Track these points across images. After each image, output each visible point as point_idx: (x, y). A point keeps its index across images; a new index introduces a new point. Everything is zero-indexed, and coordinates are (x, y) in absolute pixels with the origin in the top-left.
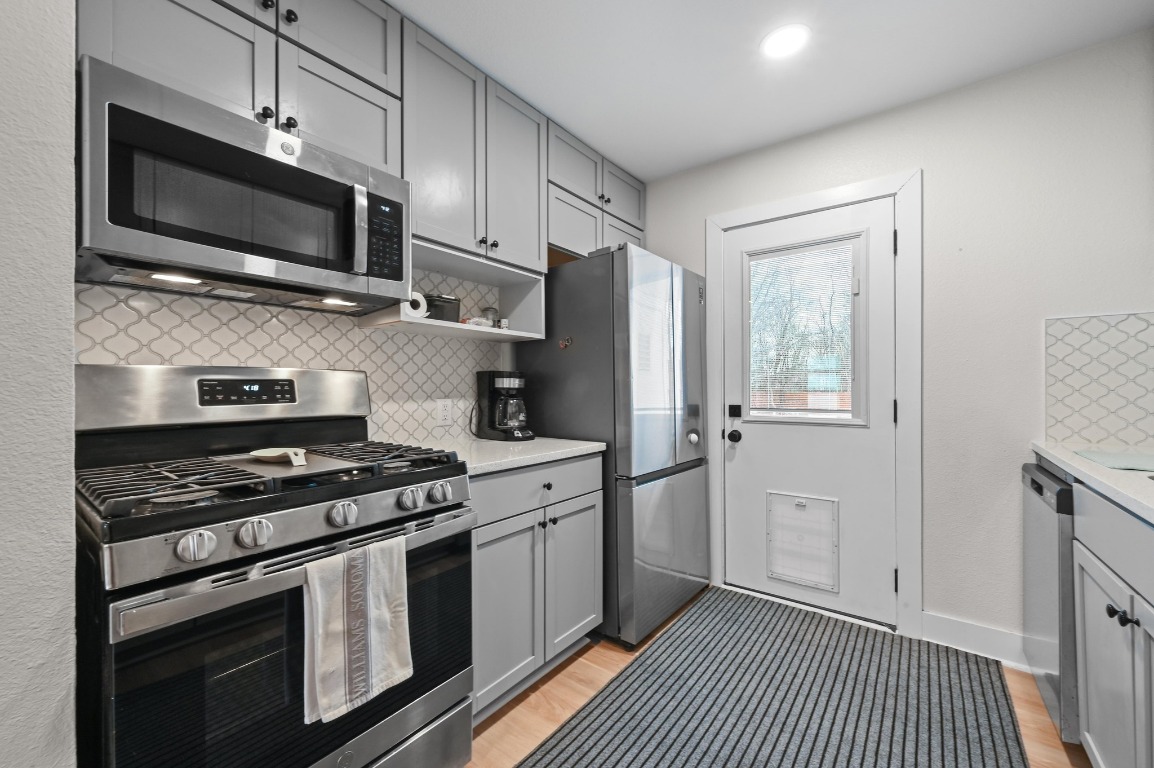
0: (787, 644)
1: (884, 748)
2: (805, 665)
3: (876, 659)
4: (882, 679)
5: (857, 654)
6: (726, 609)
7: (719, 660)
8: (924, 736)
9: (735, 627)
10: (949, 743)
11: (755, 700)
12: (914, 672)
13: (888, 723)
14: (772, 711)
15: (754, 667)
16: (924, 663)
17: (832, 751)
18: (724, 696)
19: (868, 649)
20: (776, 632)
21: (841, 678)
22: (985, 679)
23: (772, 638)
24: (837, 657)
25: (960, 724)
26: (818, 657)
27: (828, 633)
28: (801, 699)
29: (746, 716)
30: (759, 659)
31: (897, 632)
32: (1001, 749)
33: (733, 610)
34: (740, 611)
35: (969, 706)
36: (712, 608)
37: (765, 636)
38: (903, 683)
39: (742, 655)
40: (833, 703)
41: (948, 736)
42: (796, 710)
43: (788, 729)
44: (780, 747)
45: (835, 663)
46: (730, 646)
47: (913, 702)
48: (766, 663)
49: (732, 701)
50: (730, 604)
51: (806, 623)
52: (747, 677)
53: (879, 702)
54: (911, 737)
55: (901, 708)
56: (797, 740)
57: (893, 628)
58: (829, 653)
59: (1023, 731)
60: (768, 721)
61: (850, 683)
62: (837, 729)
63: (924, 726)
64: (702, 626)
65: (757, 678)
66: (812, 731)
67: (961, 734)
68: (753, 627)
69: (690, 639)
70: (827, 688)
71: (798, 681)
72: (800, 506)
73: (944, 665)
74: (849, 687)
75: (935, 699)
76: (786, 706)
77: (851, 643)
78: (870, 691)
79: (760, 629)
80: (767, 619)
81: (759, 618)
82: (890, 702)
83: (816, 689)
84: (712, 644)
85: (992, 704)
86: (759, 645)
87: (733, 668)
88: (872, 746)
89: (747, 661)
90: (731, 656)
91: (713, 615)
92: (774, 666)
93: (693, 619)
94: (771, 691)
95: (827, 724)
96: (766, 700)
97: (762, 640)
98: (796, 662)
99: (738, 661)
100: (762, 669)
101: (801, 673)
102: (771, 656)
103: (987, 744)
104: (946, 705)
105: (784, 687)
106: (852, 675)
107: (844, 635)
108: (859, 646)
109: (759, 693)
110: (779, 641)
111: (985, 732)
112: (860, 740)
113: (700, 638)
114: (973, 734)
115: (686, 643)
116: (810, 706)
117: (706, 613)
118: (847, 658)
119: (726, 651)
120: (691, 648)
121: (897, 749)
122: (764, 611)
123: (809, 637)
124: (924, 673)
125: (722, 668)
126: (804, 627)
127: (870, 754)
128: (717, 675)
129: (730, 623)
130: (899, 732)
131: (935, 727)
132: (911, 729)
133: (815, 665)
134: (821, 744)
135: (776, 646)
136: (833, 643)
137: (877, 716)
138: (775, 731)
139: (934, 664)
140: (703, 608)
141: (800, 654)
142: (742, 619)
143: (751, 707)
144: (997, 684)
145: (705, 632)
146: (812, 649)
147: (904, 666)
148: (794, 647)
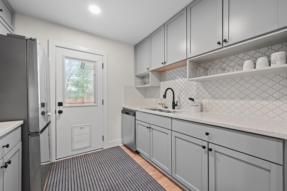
0: (86, 164)
1: (117, 170)
2: (93, 166)
3: (104, 156)
4: (108, 159)
5: (100, 157)
6: (62, 166)
7: (72, 179)
8: (120, 163)
9: (69, 169)
10: (123, 162)
11: (90, 181)
12: (111, 154)
13: (115, 166)
14: (96, 180)
15: (83, 174)
16: (111, 152)
17: (111, 177)
18: (82, 186)
19: (101, 155)
20: (81, 163)
21: (102, 164)
22: (120, 150)
23: (81, 165)
24: (98, 160)
25: (122, 158)
26: (94, 163)
27: (92, 157)
28: (98, 173)
29: (91, 186)
30: (82, 172)
31: (103, 149)
32: (128, 158)
33: (65, 165)
34: (67, 164)
35: (121, 155)
36: (57, 168)
37: (79, 166)
38: (111, 157)
39: (78, 174)
40: (104, 169)
41: (122, 161)
42: (100, 176)
43: (102, 181)
44: (103, 185)
45: (98, 162)
46: (72, 174)
47: (115, 159)
48: (85, 171)
49: (85, 185)
50: (62, 164)
51: (86, 157)
52: (84, 178)
53: (111, 163)
54: (119, 165)
55: (114, 162)
56: (105, 181)
57: (102, 149)
58: (96, 160)
59: (128, 154)
60: (96, 183)
61: (104, 163)
62: (109, 173)
63: (119, 162)
64: (59, 175)
65: (86, 176)
66: (106, 177)
67: (123, 159)
68: (74, 166)
69: (58, 181)
70: (101, 167)
71: (95, 170)
72: (82, 128)
73: (114, 151)
74: (104, 164)
75: (117, 157)
76: (97, 177)
77: (98, 156)
78: (108, 162)
79: (77, 165)
80: (76, 162)
81: (74, 163)
82: (112, 162)
83: (99, 169)
84: (67, 177)
85: (123, 152)
86: (79, 169)
87: (78, 179)
88: (116, 171)
89: (80, 174)
90: (75, 176)
91: (59, 170)
92: (87, 171)
93: (54, 175)
94: (92, 176)
95: (107, 174)
96: (92, 179)
97: (79, 167)
98: (91, 167)
99: (78, 176)
100: (85, 173)
101: (94, 168)
102: (84, 169)
103: (127, 159)
104: (119, 157)
105: (93, 173)
106: (103, 162)
107: (95, 155)
108: (100, 155)
109: (89, 179)
110: (83, 165)
111: (125, 157)
112: (114, 172)
113: (61, 178)
114: (125, 159)
115: (58, 183)
116: (101, 173)
117: (57, 171)
118: (99, 159)
119: (72, 176)
120: (61, 183)
121: (119, 169)
122: (74, 161)
123: (89, 160)
124: (112, 154)
125: (75, 181)
126: (86, 158)
127: (117, 173)
128: (76, 183)
129: (67, 169)
130: (117, 166)
131: (120, 161)
132: (118, 164)
133: (95, 164)
134: (109, 178)
135: (84, 166)
136: (95, 158)
137: (112, 166)
138: (100, 183)
139: (112, 151)
140: (54, 170)
141: (90, 164)
142: (69, 166)
143: (91, 183)
144: (121, 149)
145: (62, 176)
146: (92, 162)
147: (109, 154)
148: (88, 164)
